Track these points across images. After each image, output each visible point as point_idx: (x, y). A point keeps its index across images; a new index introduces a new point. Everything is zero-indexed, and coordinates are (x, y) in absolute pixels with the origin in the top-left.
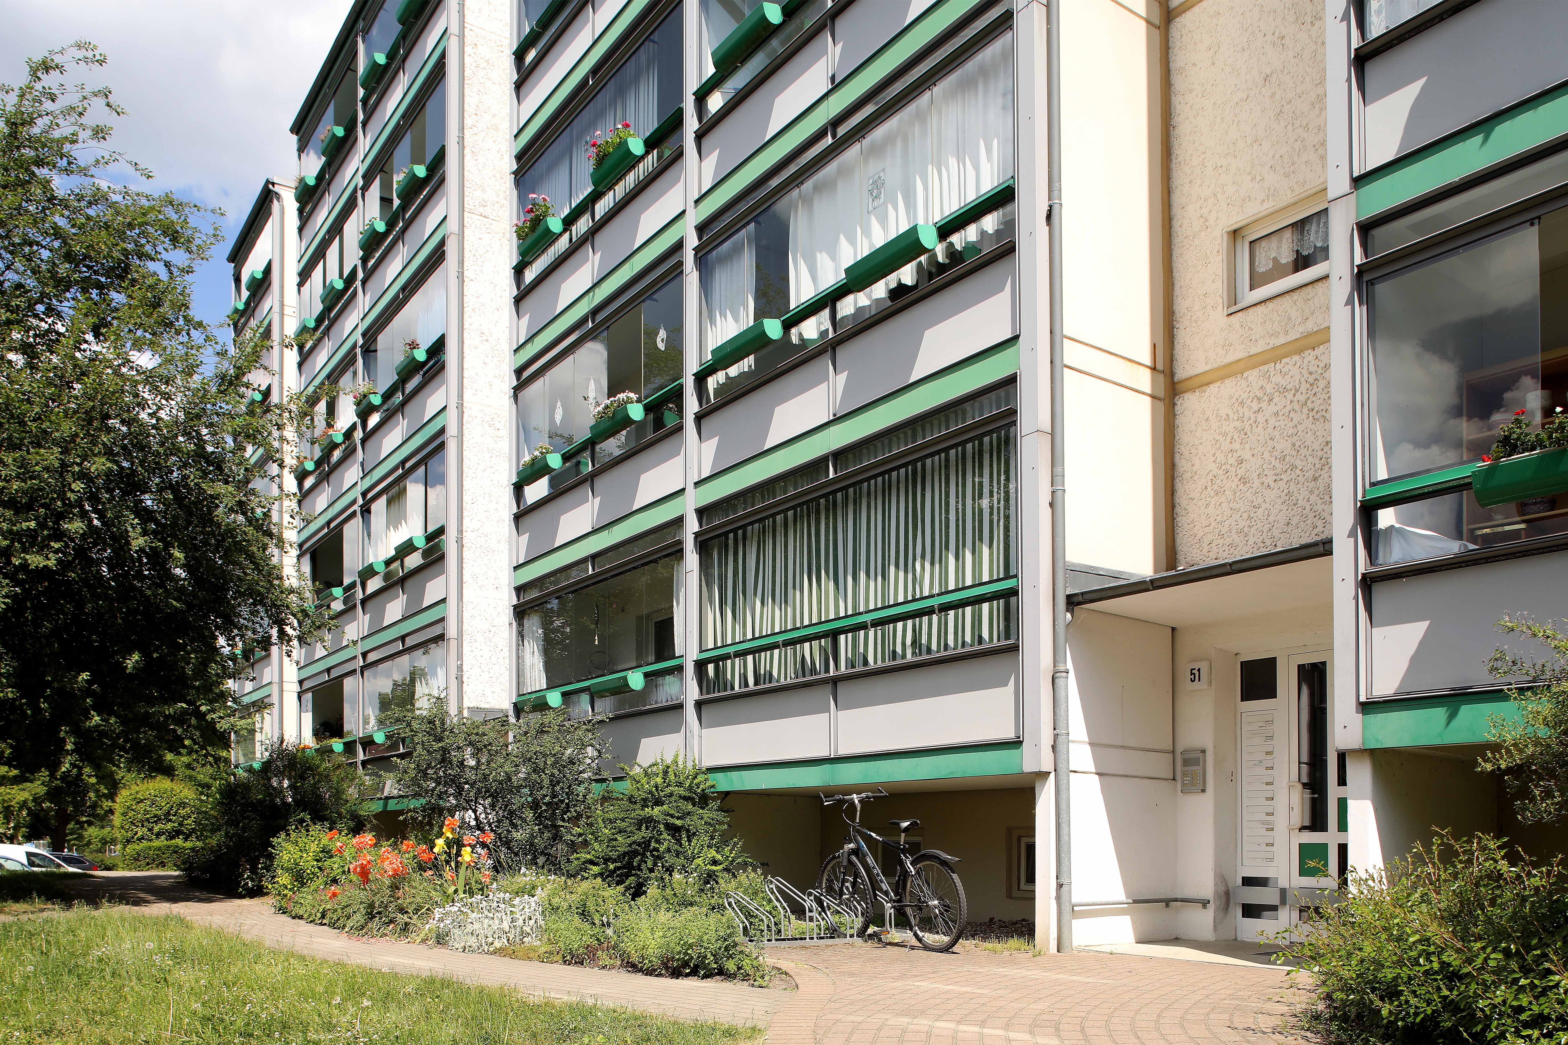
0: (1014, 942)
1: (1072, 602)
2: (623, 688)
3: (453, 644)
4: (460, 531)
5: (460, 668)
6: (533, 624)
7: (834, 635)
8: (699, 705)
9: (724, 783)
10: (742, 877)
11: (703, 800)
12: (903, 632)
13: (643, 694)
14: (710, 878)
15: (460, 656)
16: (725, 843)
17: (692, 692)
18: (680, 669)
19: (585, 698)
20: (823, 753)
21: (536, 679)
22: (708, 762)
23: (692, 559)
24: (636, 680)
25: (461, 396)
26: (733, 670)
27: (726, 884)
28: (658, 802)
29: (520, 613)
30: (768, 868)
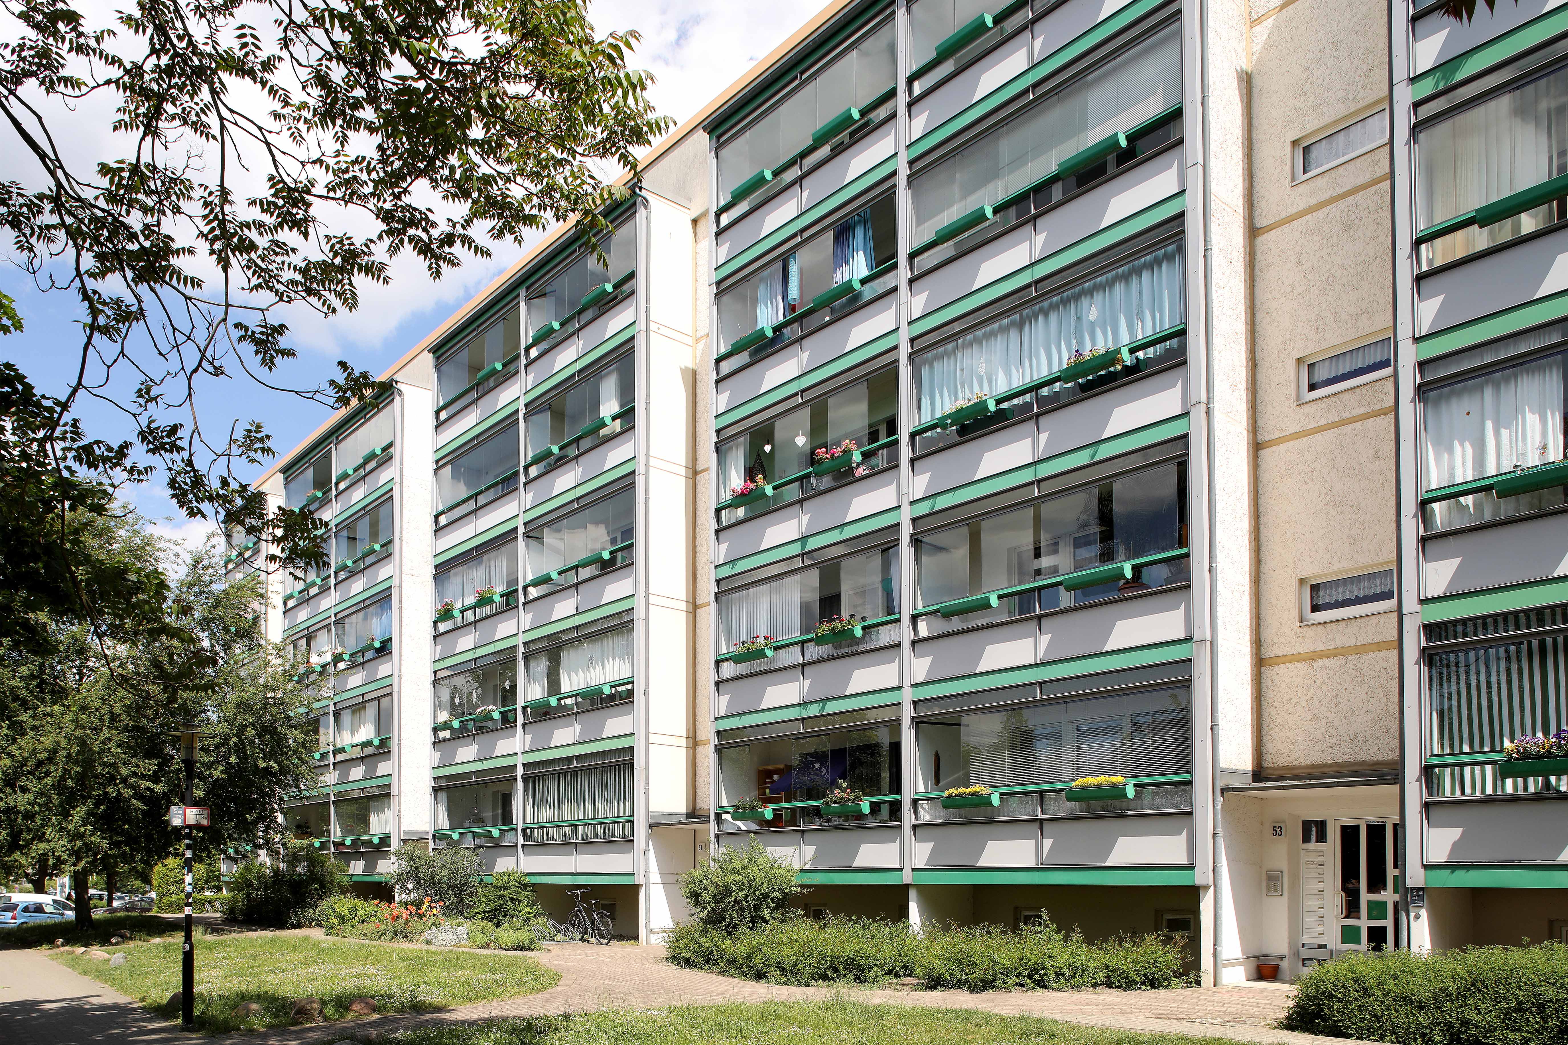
0: (632, 942)
1: (651, 826)
2: (489, 836)
3: (396, 798)
4: (400, 740)
5: (399, 811)
6: (442, 796)
7: (576, 826)
8: (523, 846)
9: (534, 880)
10: (540, 920)
11: (525, 887)
12: (600, 829)
13: (498, 839)
14: (528, 919)
15: (399, 805)
16: (533, 905)
17: (520, 841)
18: (515, 830)
19: (470, 836)
20: (571, 871)
21: (444, 823)
22: (527, 871)
23: (520, 784)
24: (496, 833)
25: (400, 671)
26: (538, 833)
27: (533, 922)
28: (506, 889)
29: (436, 790)
30: (550, 916)
